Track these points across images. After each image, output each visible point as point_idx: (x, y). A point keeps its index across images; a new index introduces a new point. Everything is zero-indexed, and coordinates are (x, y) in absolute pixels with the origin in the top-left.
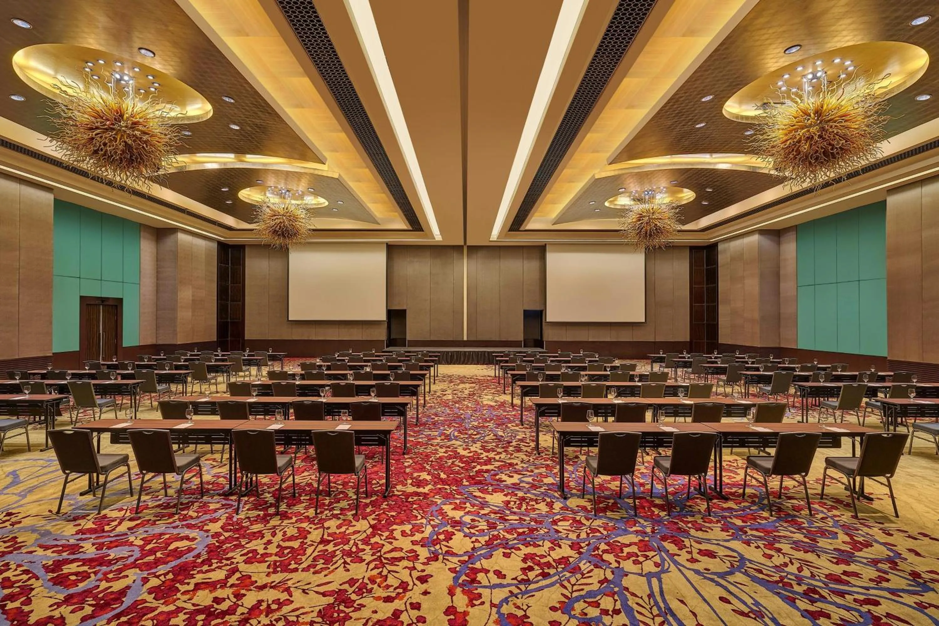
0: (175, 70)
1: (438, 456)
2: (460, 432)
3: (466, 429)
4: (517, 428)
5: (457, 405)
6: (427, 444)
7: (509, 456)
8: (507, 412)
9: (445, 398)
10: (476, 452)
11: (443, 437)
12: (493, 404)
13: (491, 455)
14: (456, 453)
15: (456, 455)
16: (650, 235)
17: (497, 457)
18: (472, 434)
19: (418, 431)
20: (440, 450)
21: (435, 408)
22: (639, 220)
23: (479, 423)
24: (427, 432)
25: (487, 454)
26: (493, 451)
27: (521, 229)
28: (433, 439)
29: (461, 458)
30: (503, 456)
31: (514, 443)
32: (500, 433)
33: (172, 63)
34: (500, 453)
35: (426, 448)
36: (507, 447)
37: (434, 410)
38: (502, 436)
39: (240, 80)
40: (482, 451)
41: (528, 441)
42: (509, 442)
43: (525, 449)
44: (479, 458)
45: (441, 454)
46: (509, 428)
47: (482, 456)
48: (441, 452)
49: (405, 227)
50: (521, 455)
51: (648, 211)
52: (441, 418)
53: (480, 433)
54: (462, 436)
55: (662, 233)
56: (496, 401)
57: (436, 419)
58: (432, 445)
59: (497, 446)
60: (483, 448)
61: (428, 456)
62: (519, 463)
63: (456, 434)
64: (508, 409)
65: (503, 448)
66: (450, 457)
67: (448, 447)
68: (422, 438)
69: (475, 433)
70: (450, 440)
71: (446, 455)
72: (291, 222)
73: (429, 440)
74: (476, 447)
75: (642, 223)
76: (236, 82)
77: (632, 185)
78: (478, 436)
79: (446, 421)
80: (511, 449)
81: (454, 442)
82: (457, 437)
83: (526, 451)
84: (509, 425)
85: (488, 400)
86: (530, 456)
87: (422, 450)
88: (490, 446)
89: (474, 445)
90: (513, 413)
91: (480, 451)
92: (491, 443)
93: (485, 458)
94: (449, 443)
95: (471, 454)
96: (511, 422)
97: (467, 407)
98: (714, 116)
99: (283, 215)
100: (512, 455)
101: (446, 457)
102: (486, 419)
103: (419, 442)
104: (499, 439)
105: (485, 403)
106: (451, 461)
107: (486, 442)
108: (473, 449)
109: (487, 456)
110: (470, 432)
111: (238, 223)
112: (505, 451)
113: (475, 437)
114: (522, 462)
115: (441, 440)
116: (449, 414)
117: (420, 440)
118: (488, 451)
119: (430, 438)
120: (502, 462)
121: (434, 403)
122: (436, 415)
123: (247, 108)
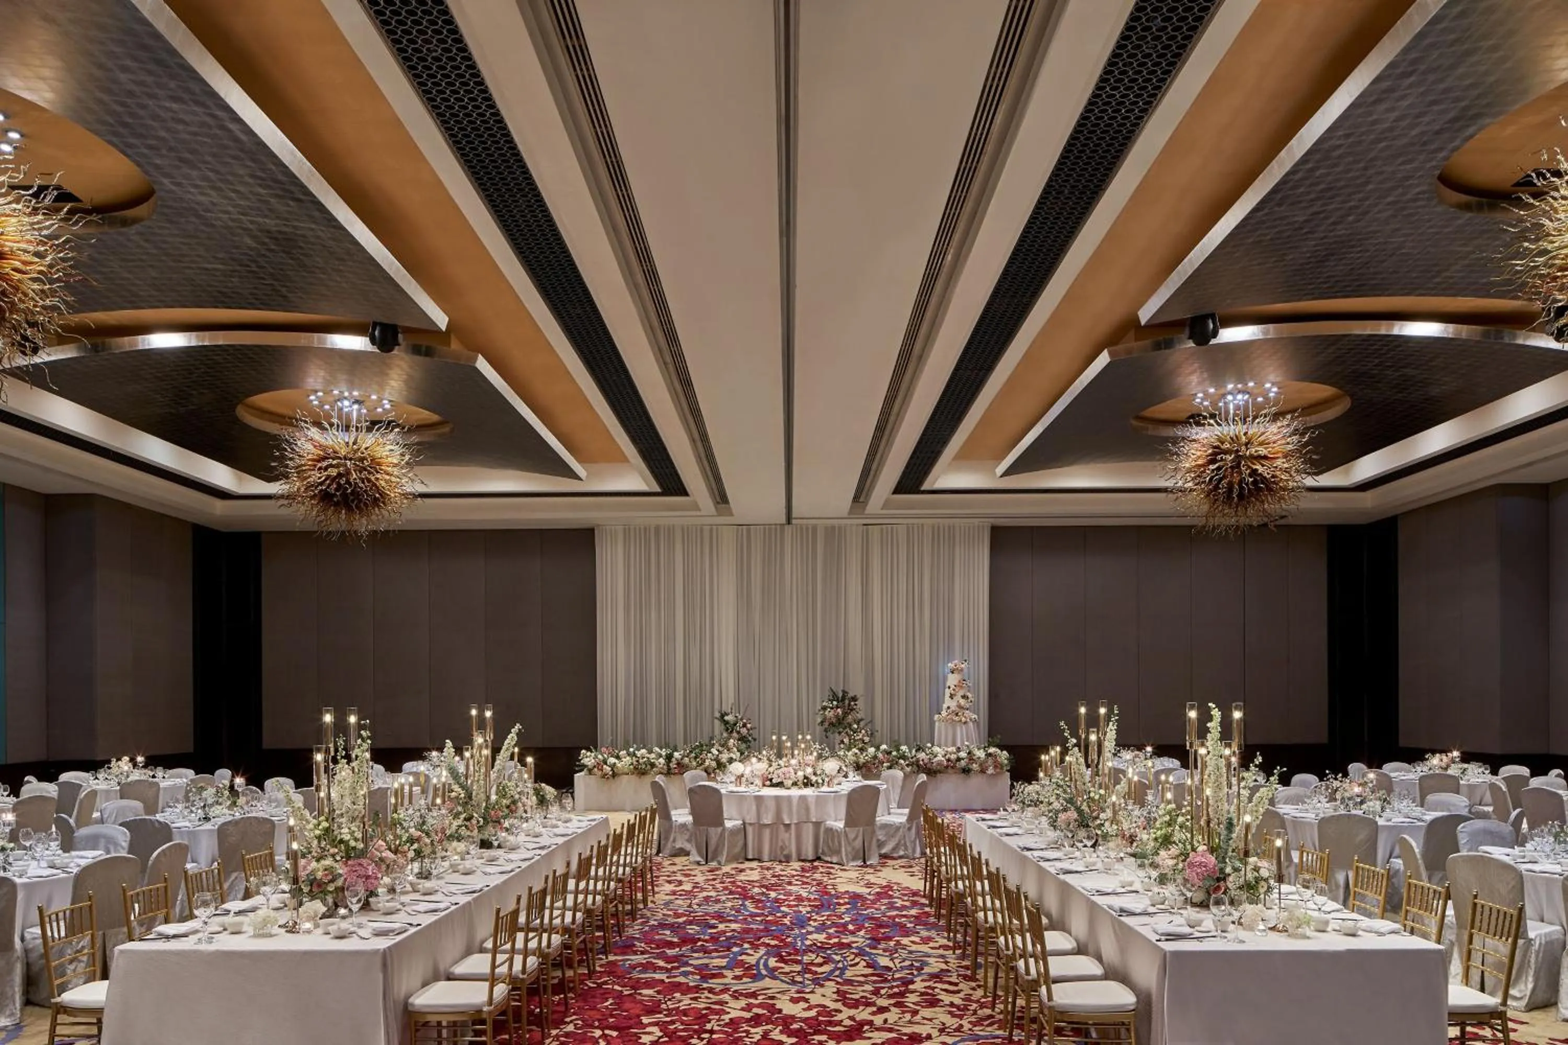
0: (53, 90)
1: (726, 1018)
2: (782, 959)
3: (797, 952)
4: (925, 948)
5: (773, 895)
6: (697, 989)
7: (908, 1016)
8: (897, 909)
9: (742, 877)
10: (824, 1006)
11: (738, 972)
12: (864, 891)
13: (863, 1014)
14: (773, 1009)
15: (772, 1015)
16: (1241, 496)
17: (878, 1020)
18: (812, 964)
19: (675, 959)
20: (733, 1004)
21: (718, 901)
22: (1213, 461)
23: (830, 937)
24: (698, 960)
25: (852, 1012)
26: (868, 1004)
27: (923, 488)
28: (714, 976)
29: (786, 1022)
30: (893, 1016)
31: (919, 985)
32: (884, 961)
33: (47, 73)
34: (882, 1010)
35: (695, 999)
36: (902, 994)
37: (717, 907)
38: (888, 969)
39: (219, 113)
40: (839, 1006)
41: (954, 979)
42: (907, 982)
43: (946, 999)
44: (830, 1023)
45: (734, 1014)
46: (904, 947)
47: (839, 1017)
48: (735, 1009)
49: (643, 487)
50: (941, 1016)
51: (1235, 439)
52: (734, 926)
53: (833, 961)
54: (787, 969)
55: (1270, 490)
56: (869, 885)
57: (722, 927)
58: (711, 990)
59: (876, 992)
60: (842, 996)
61: (702, 1018)
62: (935, 1033)
63: (772, 962)
64: (899, 903)
65: (890, 996)
66: (756, 1020)
67: (754, 995)
68: (685, 974)
69: (819, 960)
70: (756, 977)
71: (747, 1015)
72: (364, 474)
73: (704, 978)
74: (825, 996)
75: (1219, 469)
76: (208, 119)
77: (1194, 379)
78: (826, 968)
79: (747, 931)
80: (912, 998)
81: (767, 982)
82: (775, 969)
83: (952, 1004)
84: (905, 941)
85: (850, 880)
86: (961, 1017)
87: (685, 1002)
88: (858, 993)
89: (819, 990)
90: (913, 912)
91: (833, 1006)
92: (861, 984)
93: (848, 1022)
94: (754, 986)
95: (812, 1013)
96: (906, 933)
97: (800, 899)
98: (1415, 200)
99: (345, 458)
100: (915, 1013)
101: (748, 1021)
102: (845, 925)
103: (680, 984)
104: (882, 974)
105: (842, 889)
106: (759, 1030)
107: (849, 982)
108: (815, 999)
109: (851, 1018)
110: (806, 959)
111: (240, 479)
112: (898, 1005)
113: (819, 970)
114: (942, 1031)
115: (736, 978)
116: (753, 915)
117: (682, 979)
118: (855, 1004)
119: (705, 973)
120: (890, 1030)
121: (714, 888)
122: (720, 917)
123: (241, 189)
